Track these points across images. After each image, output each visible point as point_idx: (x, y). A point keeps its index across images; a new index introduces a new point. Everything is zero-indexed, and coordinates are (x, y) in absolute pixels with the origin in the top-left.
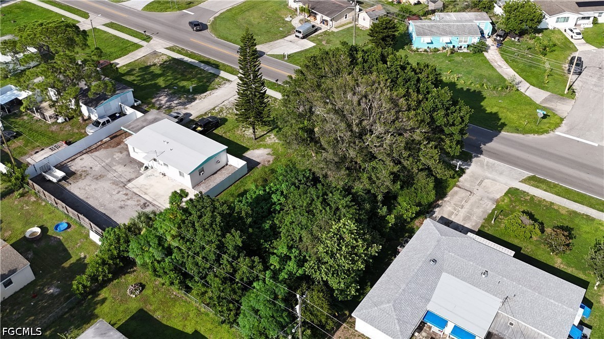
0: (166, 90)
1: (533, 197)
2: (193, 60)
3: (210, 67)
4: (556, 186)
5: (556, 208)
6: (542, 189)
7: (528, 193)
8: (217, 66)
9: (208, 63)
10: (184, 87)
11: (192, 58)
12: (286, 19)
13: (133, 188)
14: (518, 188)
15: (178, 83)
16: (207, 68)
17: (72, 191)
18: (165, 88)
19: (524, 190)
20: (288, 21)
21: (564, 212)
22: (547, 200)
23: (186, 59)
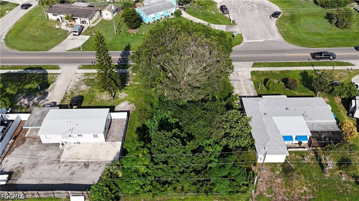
0: (20, 95)
1: (262, 72)
2: (19, 70)
3: (36, 70)
4: (266, 63)
5: (274, 72)
6: (262, 67)
7: (259, 71)
8: (40, 68)
9: (31, 68)
10: (30, 88)
11: (17, 69)
12: (56, 27)
13: (66, 160)
14: (254, 70)
15: (24, 87)
16: (35, 72)
17: (23, 183)
18: (17, 93)
19: (257, 70)
20: (58, 28)
21: (278, 73)
22: (268, 70)
23: (12, 71)
